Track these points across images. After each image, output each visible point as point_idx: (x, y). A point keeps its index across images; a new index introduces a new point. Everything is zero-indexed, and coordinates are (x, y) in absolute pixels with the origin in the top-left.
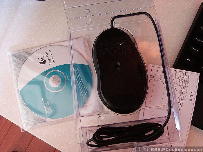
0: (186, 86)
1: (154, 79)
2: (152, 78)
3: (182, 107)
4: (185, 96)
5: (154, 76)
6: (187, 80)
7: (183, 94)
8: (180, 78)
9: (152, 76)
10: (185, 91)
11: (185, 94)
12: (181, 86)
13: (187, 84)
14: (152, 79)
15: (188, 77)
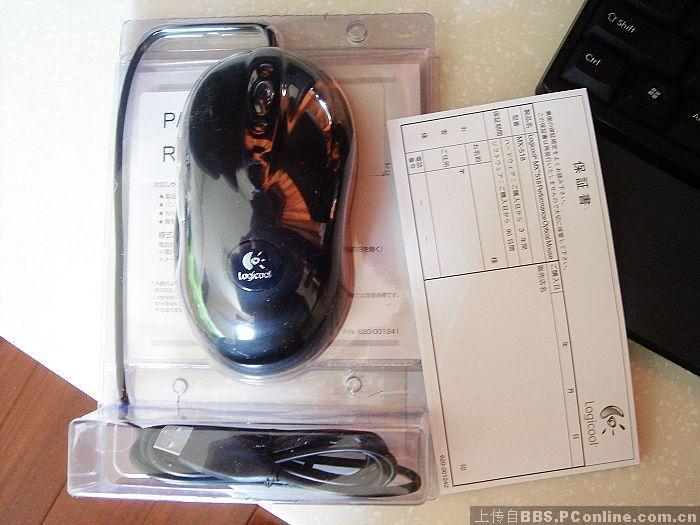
0: (551, 151)
1: (422, 169)
2: (413, 166)
3: (561, 235)
4: (558, 191)
5: (419, 159)
6: (547, 127)
7: (550, 186)
8: (518, 130)
9: (411, 160)
10: (555, 173)
11: (557, 185)
12: (533, 160)
13: (550, 145)
14: (417, 170)
15: (545, 116)
